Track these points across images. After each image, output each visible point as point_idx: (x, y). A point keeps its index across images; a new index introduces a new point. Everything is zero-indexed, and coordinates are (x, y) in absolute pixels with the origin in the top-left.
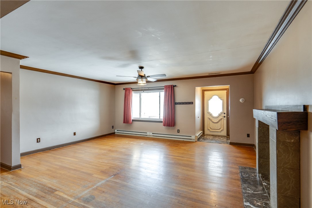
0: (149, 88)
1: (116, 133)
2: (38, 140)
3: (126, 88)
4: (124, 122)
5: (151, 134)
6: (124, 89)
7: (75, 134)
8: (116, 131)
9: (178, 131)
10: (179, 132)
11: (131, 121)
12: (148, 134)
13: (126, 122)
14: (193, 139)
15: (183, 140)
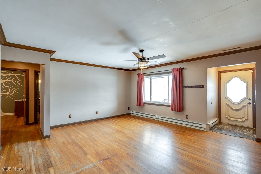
0: (159, 72)
1: (131, 114)
2: (70, 116)
3: (139, 73)
4: (137, 105)
5: (160, 118)
6: (137, 74)
7: (97, 113)
8: (131, 112)
9: (186, 117)
10: (188, 118)
11: (142, 104)
12: (157, 117)
13: (139, 104)
14: (204, 128)
15: (192, 127)
